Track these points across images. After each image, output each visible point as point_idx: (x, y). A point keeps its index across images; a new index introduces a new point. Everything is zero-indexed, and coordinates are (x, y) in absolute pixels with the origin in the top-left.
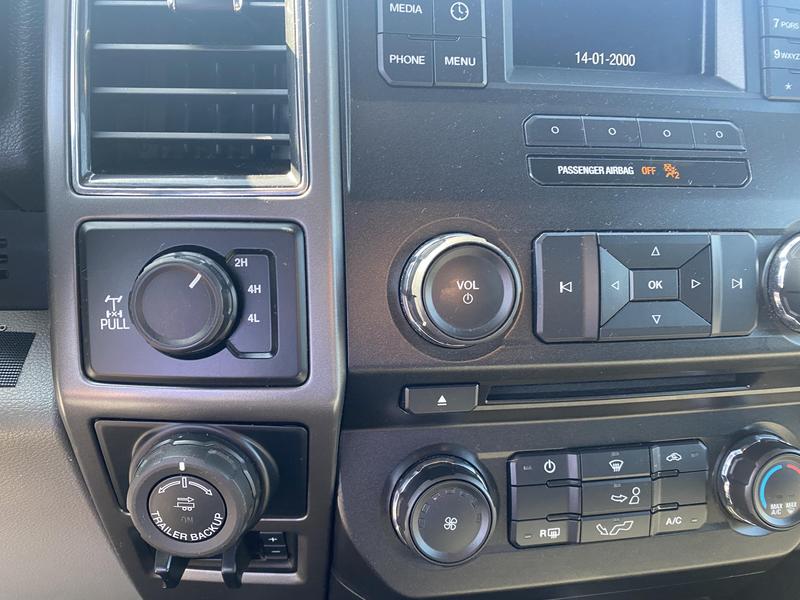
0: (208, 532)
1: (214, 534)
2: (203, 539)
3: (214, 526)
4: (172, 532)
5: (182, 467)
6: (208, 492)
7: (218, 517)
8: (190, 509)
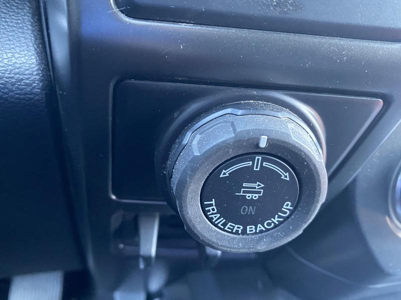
0: (269, 224)
1: (276, 226)
2: (261, 232)
3: (279, 217)
4: (224, 225)
5: (263, 144)
6: (285, 176)
7: (287, 206)
8: (256, 196)
